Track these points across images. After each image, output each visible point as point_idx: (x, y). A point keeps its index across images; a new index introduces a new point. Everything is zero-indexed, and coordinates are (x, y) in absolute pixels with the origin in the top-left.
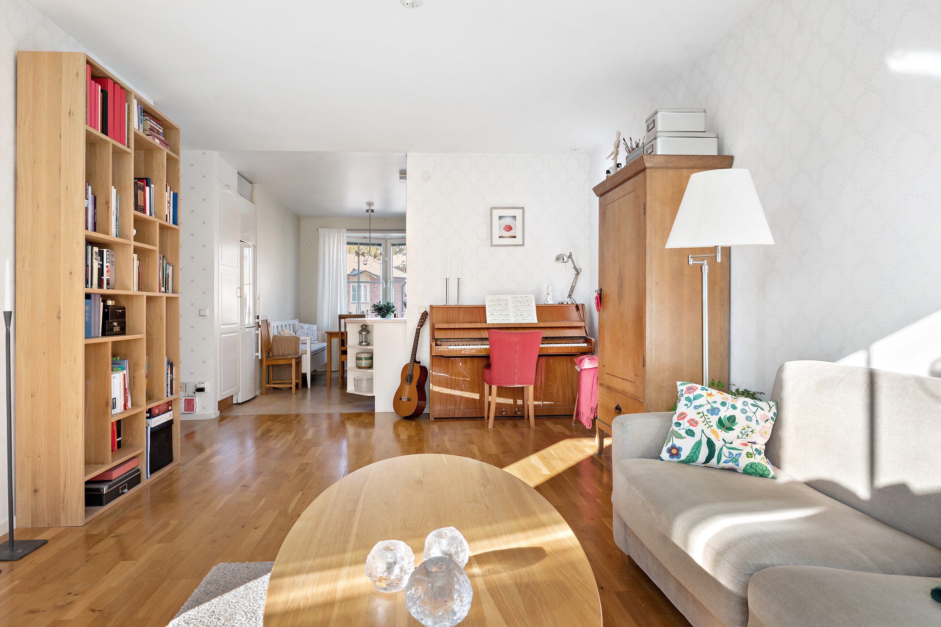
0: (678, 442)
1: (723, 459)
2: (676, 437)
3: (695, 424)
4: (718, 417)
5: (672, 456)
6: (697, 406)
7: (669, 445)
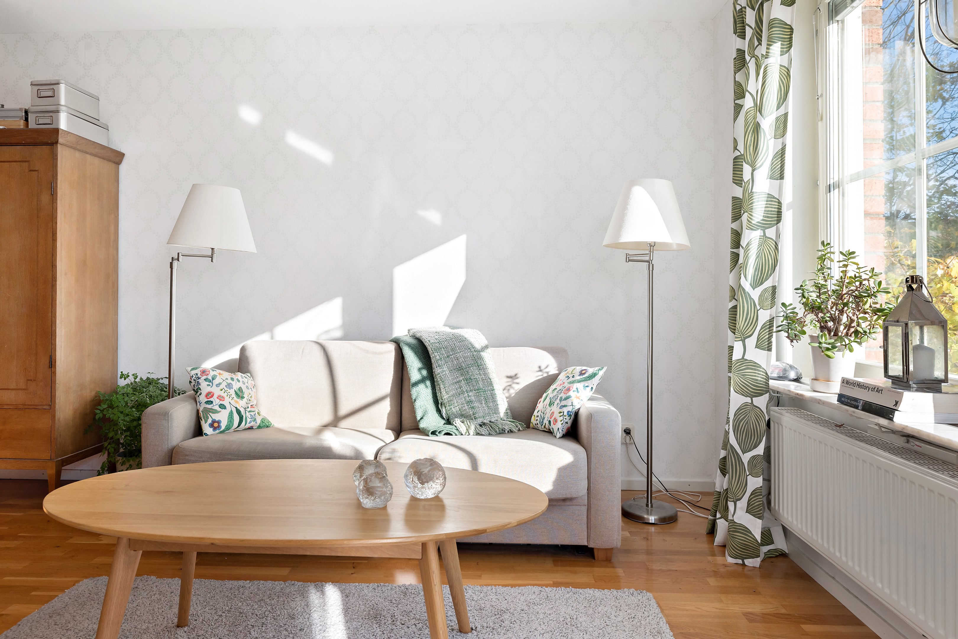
0: (216, 417)
1: (249, 420)
2: (213, 413)
3: (223, 399)
4: (234, 389)
5: (215, 429)
6: (218, 384)
7: (210, 421)
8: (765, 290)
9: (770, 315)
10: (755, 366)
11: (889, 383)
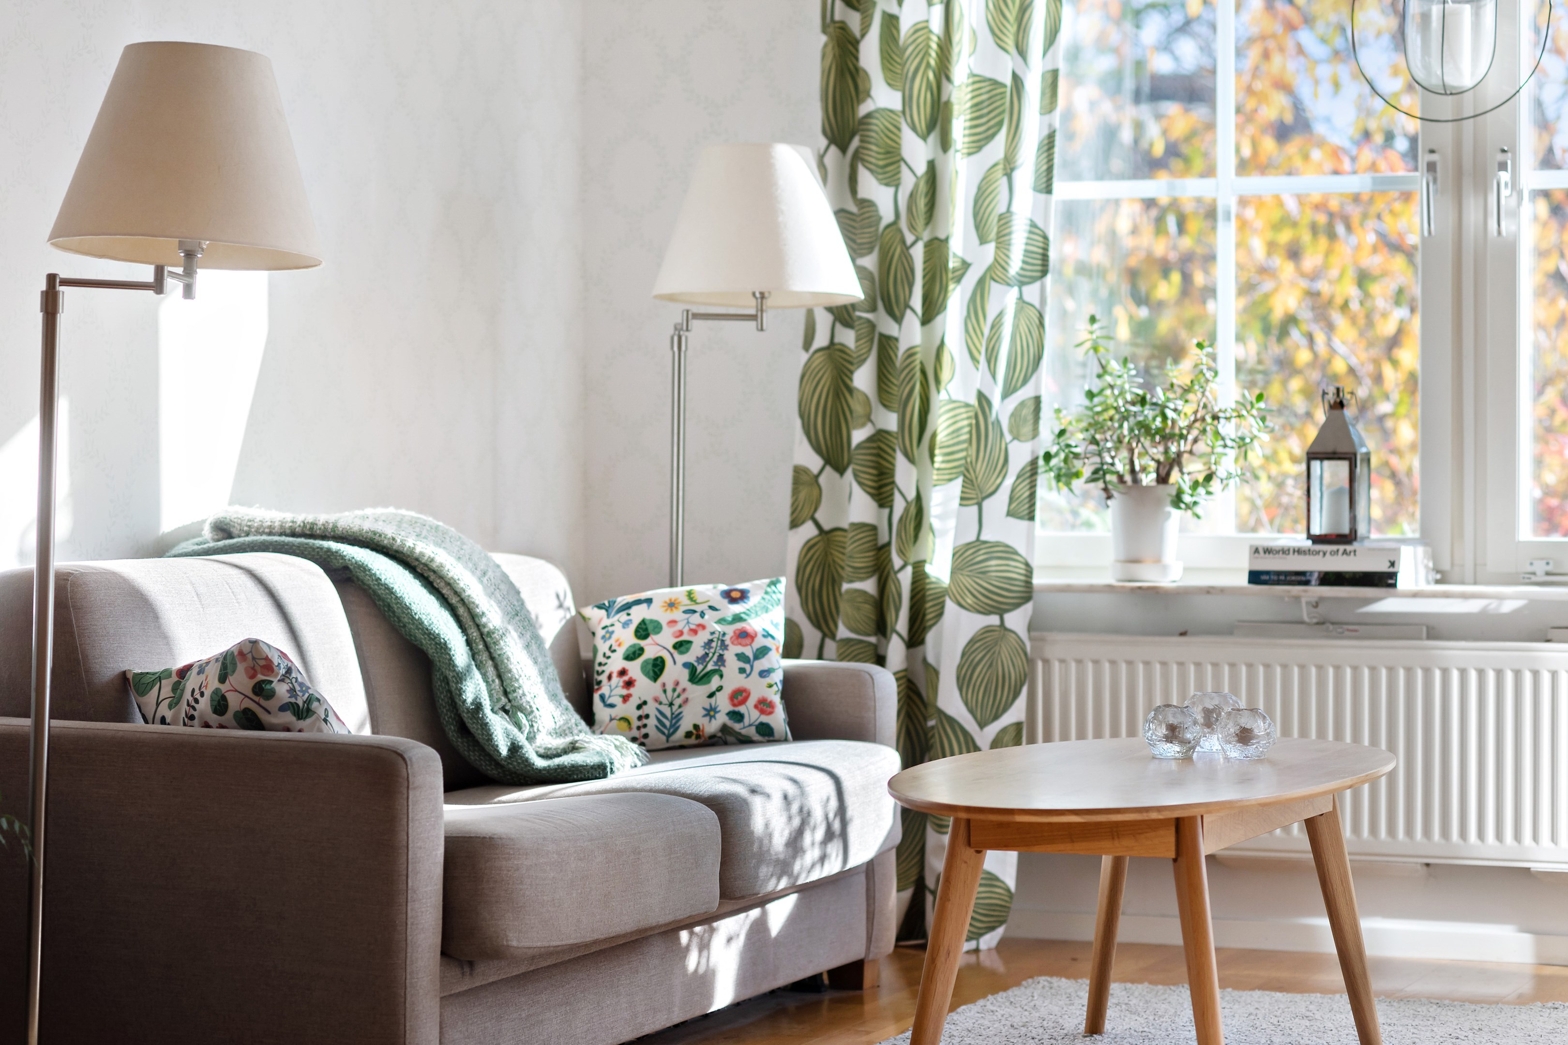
8: (1022, 404)
9: (1033, 452)
10: (1009, 552)
11: (1310, 542)
